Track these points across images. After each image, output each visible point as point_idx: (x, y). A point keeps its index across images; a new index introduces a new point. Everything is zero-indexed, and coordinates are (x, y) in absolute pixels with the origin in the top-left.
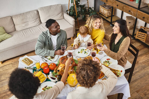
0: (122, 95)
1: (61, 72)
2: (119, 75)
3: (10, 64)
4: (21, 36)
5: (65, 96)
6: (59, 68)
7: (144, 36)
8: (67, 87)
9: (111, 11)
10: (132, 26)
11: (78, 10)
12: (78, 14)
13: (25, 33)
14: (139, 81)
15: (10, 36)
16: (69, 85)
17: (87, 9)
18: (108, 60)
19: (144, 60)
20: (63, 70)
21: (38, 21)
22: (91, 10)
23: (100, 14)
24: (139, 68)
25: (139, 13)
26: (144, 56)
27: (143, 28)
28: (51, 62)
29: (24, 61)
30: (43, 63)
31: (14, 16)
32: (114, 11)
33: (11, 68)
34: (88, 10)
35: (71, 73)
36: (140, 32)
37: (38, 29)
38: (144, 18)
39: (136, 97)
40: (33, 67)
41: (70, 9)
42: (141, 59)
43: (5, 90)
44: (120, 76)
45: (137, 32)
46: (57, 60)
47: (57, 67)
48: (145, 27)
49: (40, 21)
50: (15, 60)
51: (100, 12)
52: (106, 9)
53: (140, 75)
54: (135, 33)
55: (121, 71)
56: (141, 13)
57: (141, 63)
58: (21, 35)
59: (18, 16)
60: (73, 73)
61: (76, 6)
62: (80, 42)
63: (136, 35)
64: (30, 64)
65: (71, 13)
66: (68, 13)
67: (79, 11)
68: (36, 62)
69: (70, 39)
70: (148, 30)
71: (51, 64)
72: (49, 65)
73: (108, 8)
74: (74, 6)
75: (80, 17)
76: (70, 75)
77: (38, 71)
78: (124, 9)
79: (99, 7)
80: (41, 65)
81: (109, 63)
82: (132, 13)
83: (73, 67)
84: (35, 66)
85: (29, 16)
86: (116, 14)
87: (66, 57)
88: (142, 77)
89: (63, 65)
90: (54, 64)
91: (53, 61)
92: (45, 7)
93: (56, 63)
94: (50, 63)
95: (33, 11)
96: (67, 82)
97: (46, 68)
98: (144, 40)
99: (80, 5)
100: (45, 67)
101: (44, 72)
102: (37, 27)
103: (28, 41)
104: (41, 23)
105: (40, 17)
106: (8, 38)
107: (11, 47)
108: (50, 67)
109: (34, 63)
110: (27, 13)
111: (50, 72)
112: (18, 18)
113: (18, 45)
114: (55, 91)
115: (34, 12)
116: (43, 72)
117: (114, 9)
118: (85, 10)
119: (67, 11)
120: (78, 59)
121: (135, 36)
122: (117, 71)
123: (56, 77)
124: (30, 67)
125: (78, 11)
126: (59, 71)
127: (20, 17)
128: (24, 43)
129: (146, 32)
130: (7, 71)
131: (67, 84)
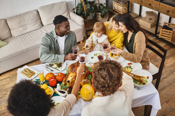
0: (151, 107)
1: (71, 84)
2: (145, 82)
3: (7, 78)
4: (19, 43)
5: (78, 113)
6: (68, 78)
7: (170, 34)
8: (81, 102)
9: (127, 7)
10: (153, 23)
11: (87, 7)
12: (87, 12)
13: (24, 39)
14: (168, 88)
15: (5, 43)
16: (83, 99)
17: (98, 5)
18: (130, 65)
19: (172, 63)
20: (74, 81)
21: (39, 23)
22: (102, 7)
23: (114, 11)
24: (166, 73)
25: (162, 6)
26: (172, 58)
27: (167, 25)
28: (58, 71)
29: (24, 73)
30: (48, 74)
31: (9, 18)
32: (130, 6)
33: (9, 83)
34: (99, 7)
35: (84, 83)
36: (165, 29)
37: (39, 33)
38: (168, 11)
39: (166, 108)
40: (36, 80)
41: (77, 7)
42: (169, 62)
43: (2, 111)
44: (147, 84)
45: (160, 30)
46: (65, 69)
47: (66, 77)
48: (170, 23)
49: (41, 23)
50: (13, 72)
51: (113, 9)
52: (121, 4)
53: (168, 82)
54: (158, 32)
55: (148, 78)
56: (165, 6)
57: (168, 67)
58: (19, 41)
59: (14, 19)
60: (87, 83)
61: (85, 2)
62: (94, 44)
63: (159, 33)
64: (31, 76)
65: (79, 12)
66: (75, 12)
67: (88, 9)
68: (39, 73)
69: (79, 43)
70: (174, 26)
71: (59, 74)
72: (56, 76)
73: (123, 3)
74: (82, 3)
75: (89, 16)
76: (84, 86)
77: (43, 84)
78: (143, 2)
79: (112, 2)
80: (46, 77)
81: (132, 69)
82: (153, 7)
83: (86, 76)
84: (38, 78)
85: (27, 18)
86: (133, 10)
87: (76, 64)
88: (171, 84)
89: (74, 74)
90: (62, 74)
91: (61, 71)
92: (46, 6)
93: (65, 72)
94: (56, 73)
95: (31, 11)
96: (80, 95)
97: (52, 80)
98: (169, 39)
99: (89, 1)
100: (51, 78)
101: (50, 85)
102: (38, 30)
103: (28, 49)
104: (43, 25)
105: (41, 19)
106: (3, 46)
107: (7, 57)
108: (57, 77)
109: (36, 75)
110: (24, 14)
111: (58, 85)
112: (13, 20)
113: (16, 53)
114: (65, 107)
115: (33, 12)
116: (48, 85)
117: (130, 5)
118: (95, 7)
119: (73, 10)
120: (92, 66)
121: (158, 35)
122: (142, 77)
123: (65, 90)
124: (32, 79)
125: (86, 9)
126: (68, 82)
127: (16, 19)
128: (23, 51)
129: (171, 29)
130: (4, 87)
131: (80, 98)
